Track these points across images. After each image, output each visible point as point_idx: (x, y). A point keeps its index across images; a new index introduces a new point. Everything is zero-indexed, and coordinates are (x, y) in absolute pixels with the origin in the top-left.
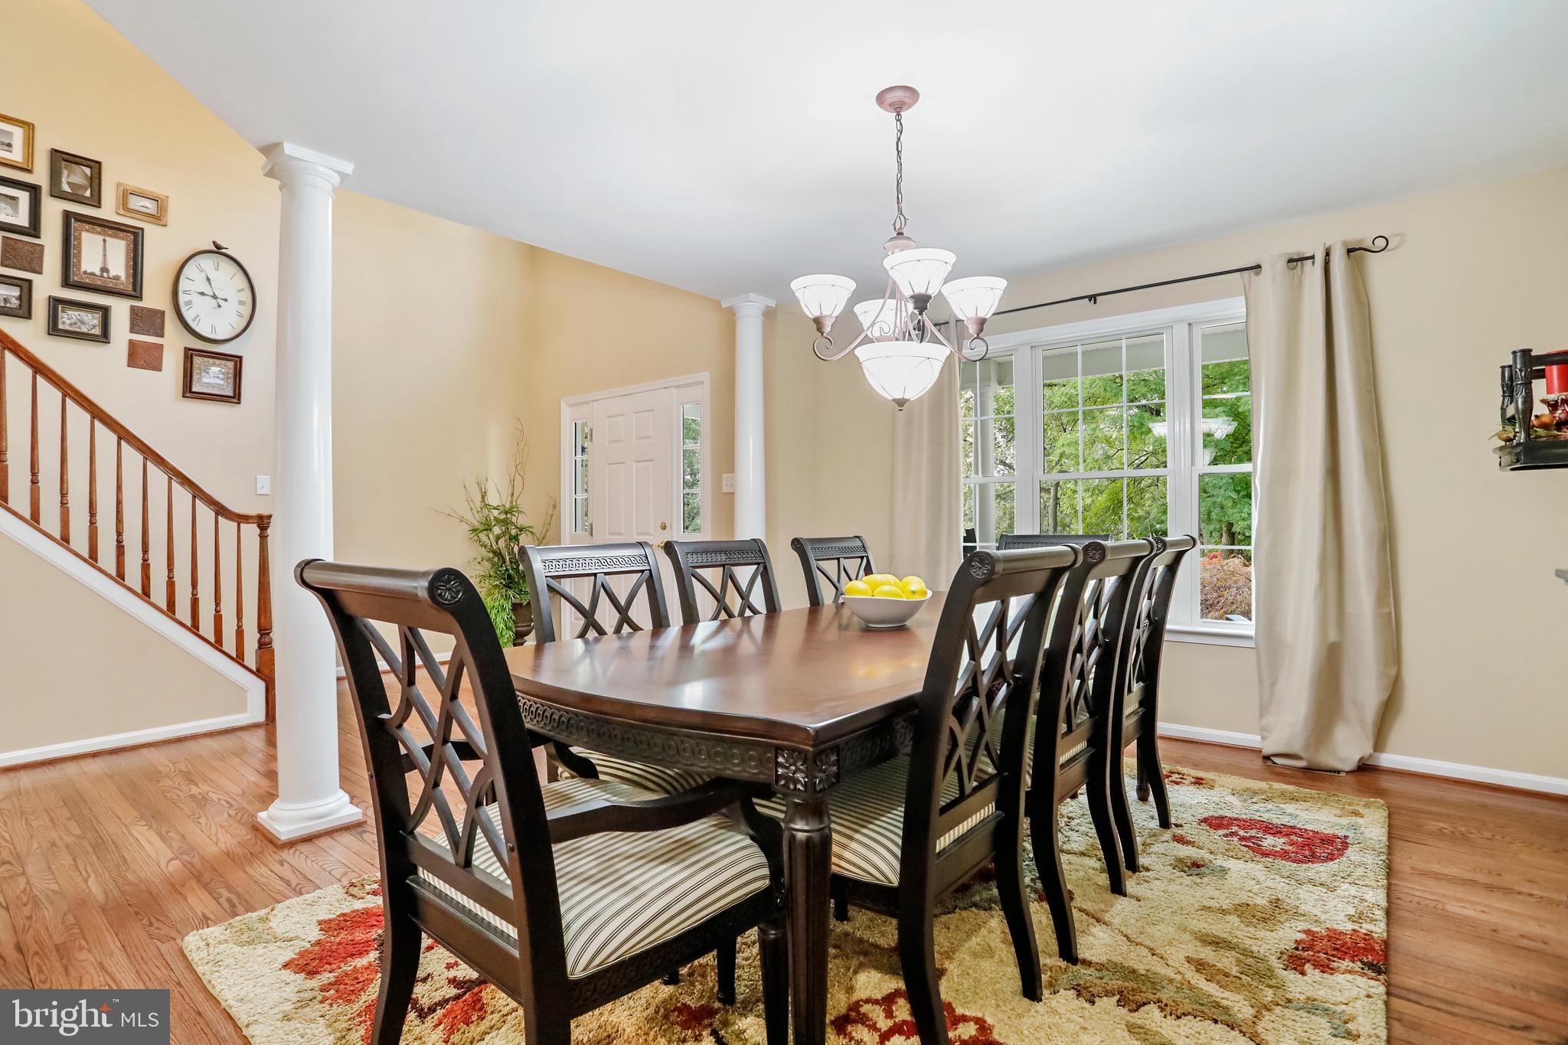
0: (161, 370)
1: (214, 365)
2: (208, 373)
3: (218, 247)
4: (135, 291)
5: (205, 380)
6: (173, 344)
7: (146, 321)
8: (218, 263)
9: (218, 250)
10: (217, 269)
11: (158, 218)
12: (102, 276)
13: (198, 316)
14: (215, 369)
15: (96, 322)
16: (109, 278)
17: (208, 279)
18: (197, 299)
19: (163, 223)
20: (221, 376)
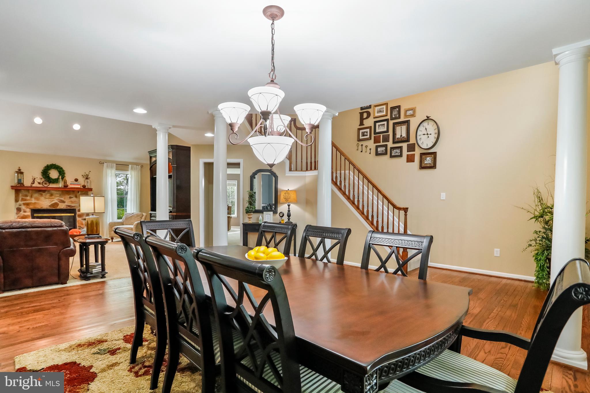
0: (414, 162)
1: (428, 157)
2: (426, 160)
3: (428, 117)
4: (407, 140)
5: (425, 163)
6: (417, 153)
7: (411, 148)
8: (429, 122)
9: (428, 118)
10: (428, 125)
11: (413, 115)
12: (401, 138)
13: (423, 142)
14: (428, 158)
15: (399, 151)
16: (402, 138)
17: (426, 129)
18: (423, 137)
19: (414, 116)
20: (430, 160)
